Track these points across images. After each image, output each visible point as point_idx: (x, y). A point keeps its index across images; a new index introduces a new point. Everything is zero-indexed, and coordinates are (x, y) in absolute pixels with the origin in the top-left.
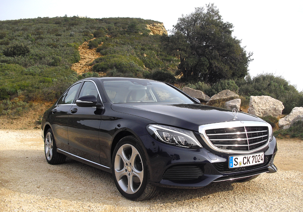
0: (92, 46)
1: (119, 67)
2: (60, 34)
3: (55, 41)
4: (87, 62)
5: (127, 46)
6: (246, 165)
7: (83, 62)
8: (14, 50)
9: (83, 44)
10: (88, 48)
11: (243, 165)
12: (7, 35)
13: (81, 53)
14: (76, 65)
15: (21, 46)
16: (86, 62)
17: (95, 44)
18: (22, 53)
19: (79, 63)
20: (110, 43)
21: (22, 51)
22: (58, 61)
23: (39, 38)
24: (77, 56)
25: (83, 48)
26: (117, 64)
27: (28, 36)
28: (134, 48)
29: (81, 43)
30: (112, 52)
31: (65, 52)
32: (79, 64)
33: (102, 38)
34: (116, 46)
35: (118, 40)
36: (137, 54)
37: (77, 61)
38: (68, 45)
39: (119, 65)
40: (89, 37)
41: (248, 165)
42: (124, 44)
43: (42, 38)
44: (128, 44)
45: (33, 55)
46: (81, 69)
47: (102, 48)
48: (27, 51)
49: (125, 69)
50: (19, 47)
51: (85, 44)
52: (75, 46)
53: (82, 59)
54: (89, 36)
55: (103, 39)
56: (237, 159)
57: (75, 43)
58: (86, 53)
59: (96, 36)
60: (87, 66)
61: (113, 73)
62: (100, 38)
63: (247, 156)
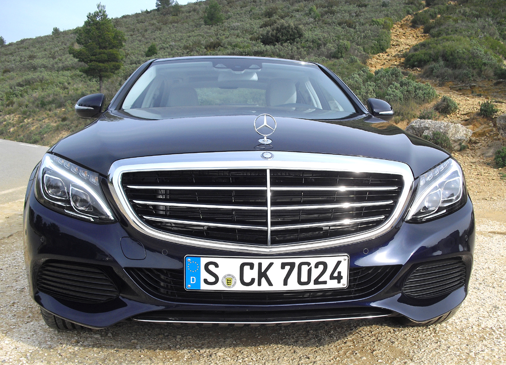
0: (418, 22)
1: (451, 57)
2: (366, 4)
3: (353, 17)
4: (400, 52)
5: (485, 20)
6: (254, 288)
7: (393, 51)
8: (276, 34)
9: (405, 19)
10: (411, 27)
11: (239, 287)
12: (279, 10)
13: (395, 36)
14: (379, 56)
15: (289, 26)
16: (399, 50)
17: (423, 18)
18: (291, 39)
19: (386, 52)
20: (451, 15)
21: (291, 35)
22: (344, 50)
23: (328, 12)
24: (382, 40)
25: (402, 26)
26: (448, 53)
27: (311, 10)
28: (498, 23)
29: (400, 18)
30: (450, 32)
31: (363, 34)
32: (386, 54)
33: (441, 6)
34: (462, 20)
35: (467, 10)
36: (503, 34)
37: (383, 50)
38: (373, 21)
39: (452, 55)
40: (417, 6)
41: (265, 287)
42: (477, 17)
43: (333, 13)
44: (488, 15)
45: (307, 40)
46: (384, 64)
47: (433, 25)
48: (299, 34)
49: (459, 61)
50: (286, 28)
51: (407, 20)
52: (385, 22)
53: (393, 45)
54: (415, 5)
55: (442, 8)
56: (216, 265)
57: (387, 18)
58: (404, 36)
59: (430, 5)
60: (399, 57)
61: (433, 70)
62: (436, 7)
63: (256, 262)
